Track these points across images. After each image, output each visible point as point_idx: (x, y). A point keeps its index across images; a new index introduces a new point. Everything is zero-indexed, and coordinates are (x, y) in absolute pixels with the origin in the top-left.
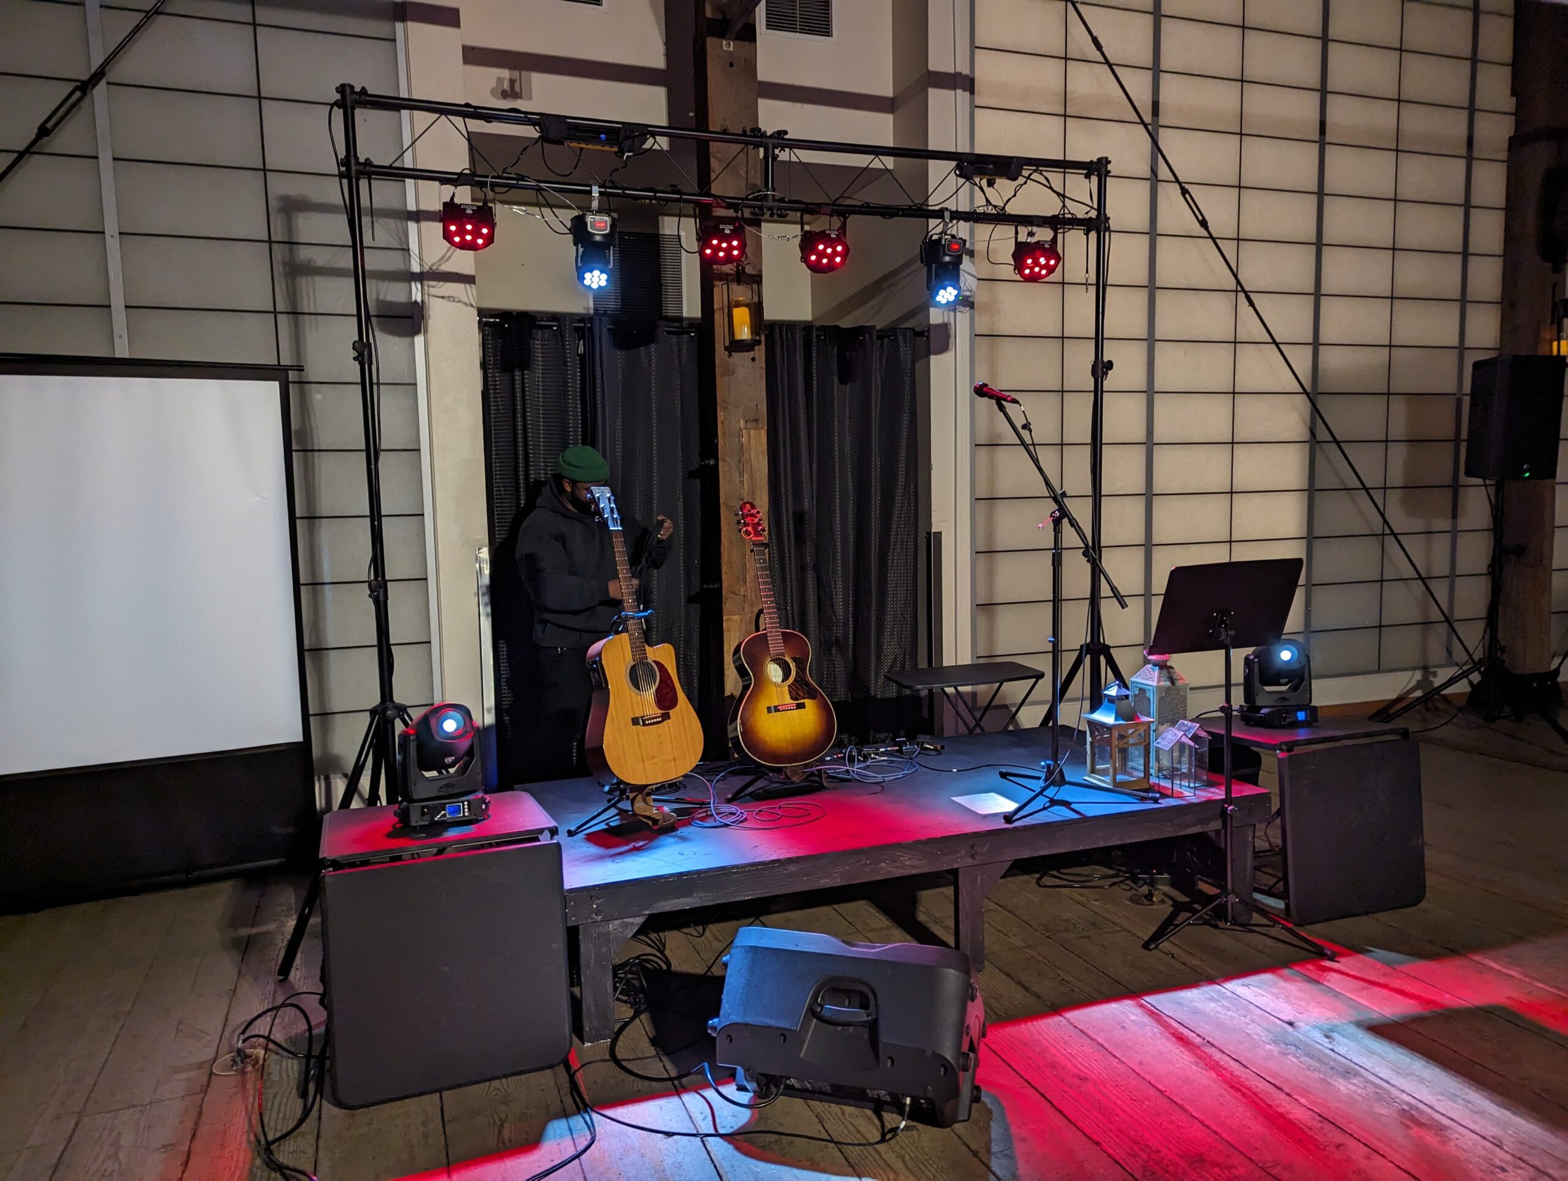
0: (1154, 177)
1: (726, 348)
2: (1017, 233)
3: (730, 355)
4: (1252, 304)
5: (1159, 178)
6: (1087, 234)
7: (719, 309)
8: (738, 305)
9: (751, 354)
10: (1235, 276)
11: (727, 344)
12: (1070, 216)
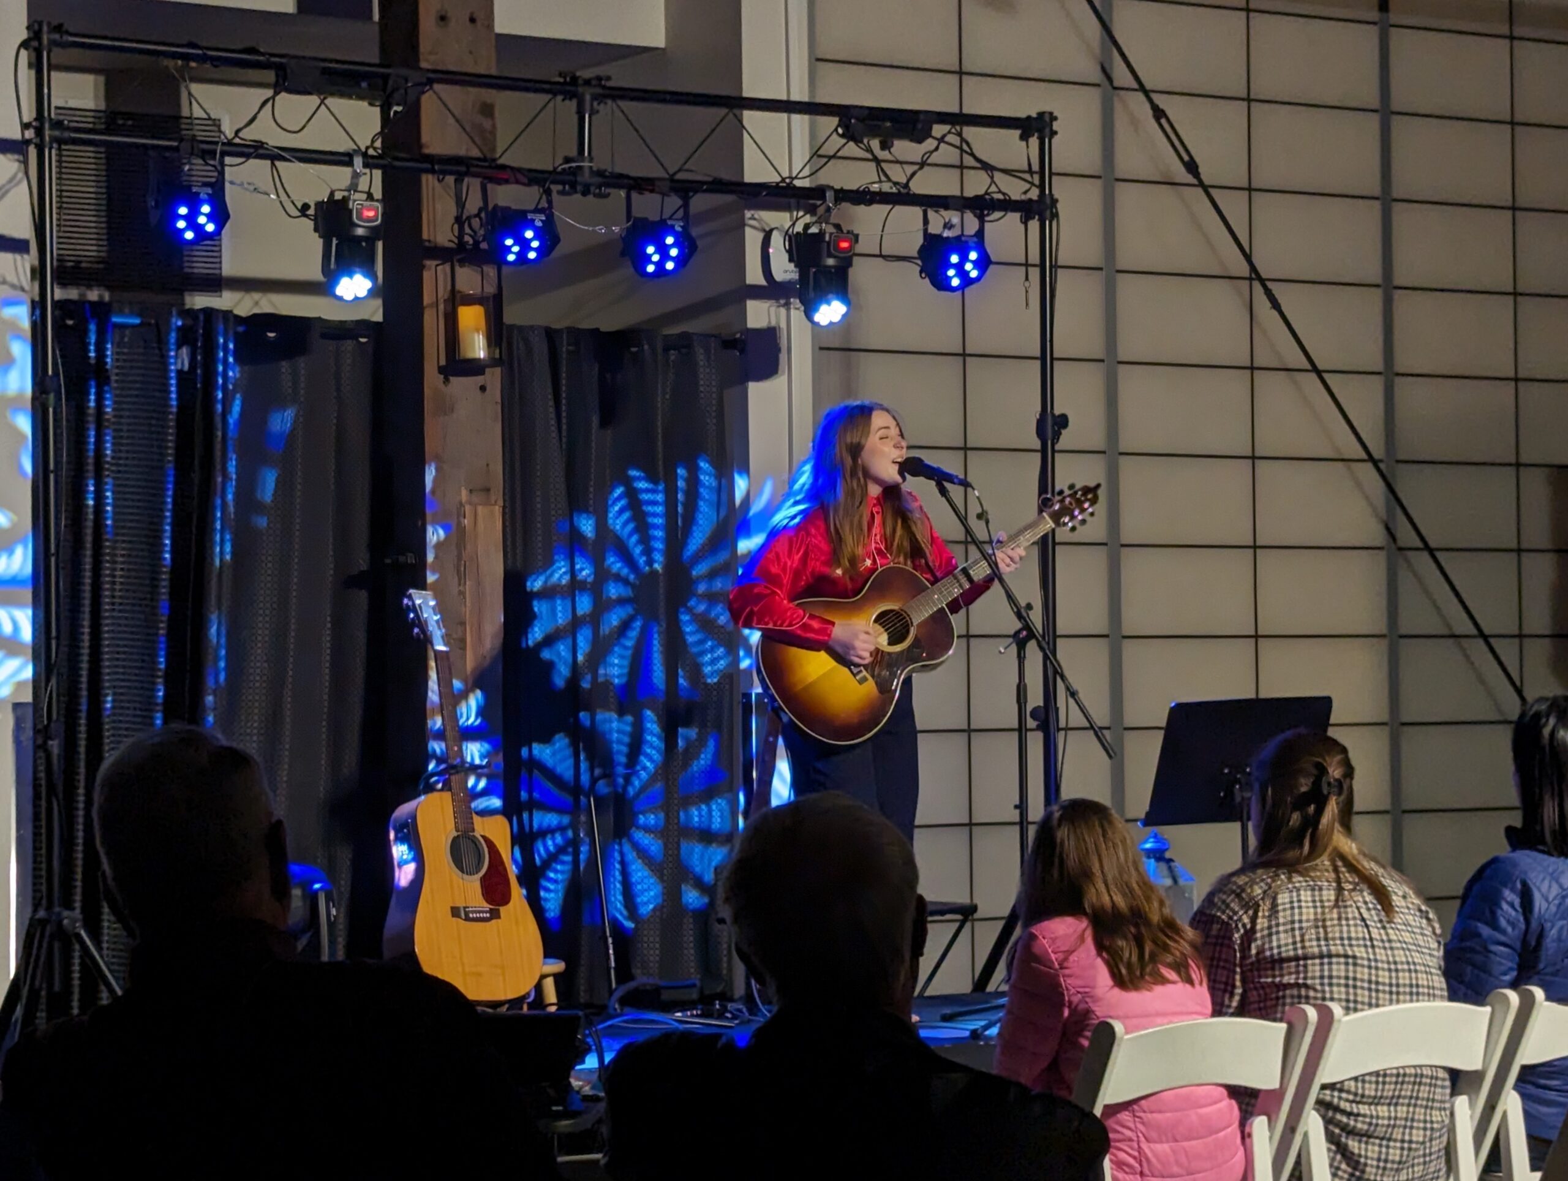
0: (1106, 83)
1: (442, 370)
2: (926, 222)
3: (446, 381)
4: (1276, 305)
5: (1116, 84)
6: (1025, 222)
7: (430, 306)
8: (469, 301)
9: (479, 380)
10: (1248, 258)
11: (443, 362)
12: (1000, 197)
